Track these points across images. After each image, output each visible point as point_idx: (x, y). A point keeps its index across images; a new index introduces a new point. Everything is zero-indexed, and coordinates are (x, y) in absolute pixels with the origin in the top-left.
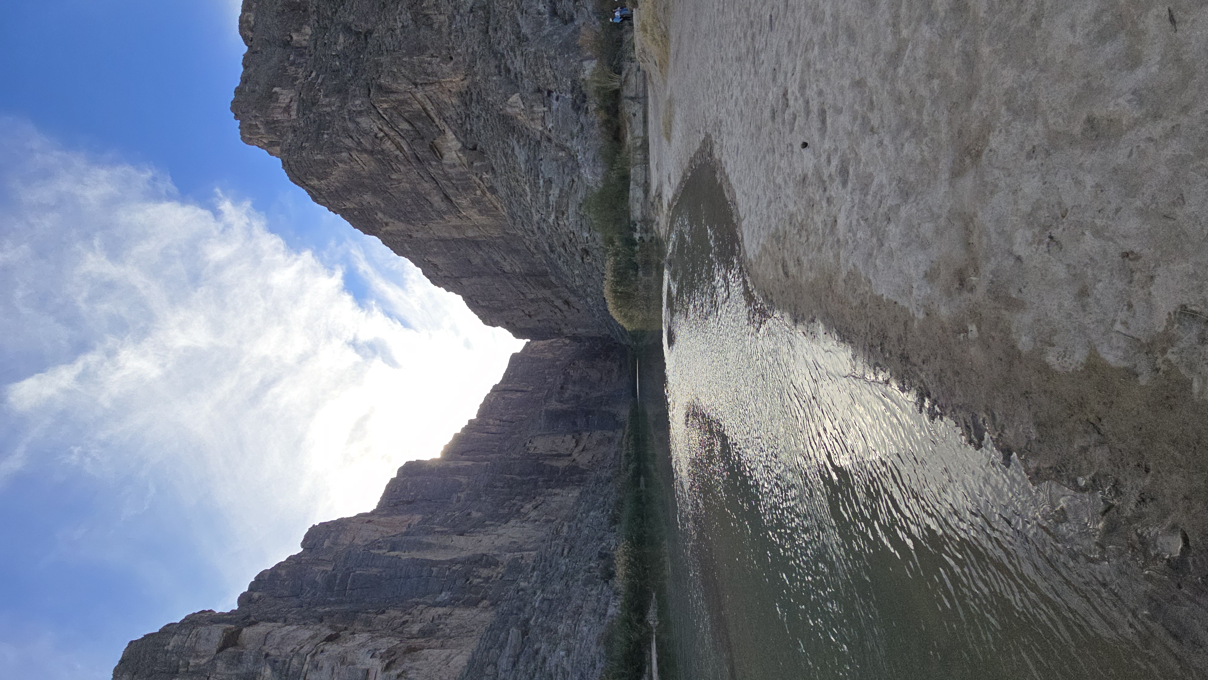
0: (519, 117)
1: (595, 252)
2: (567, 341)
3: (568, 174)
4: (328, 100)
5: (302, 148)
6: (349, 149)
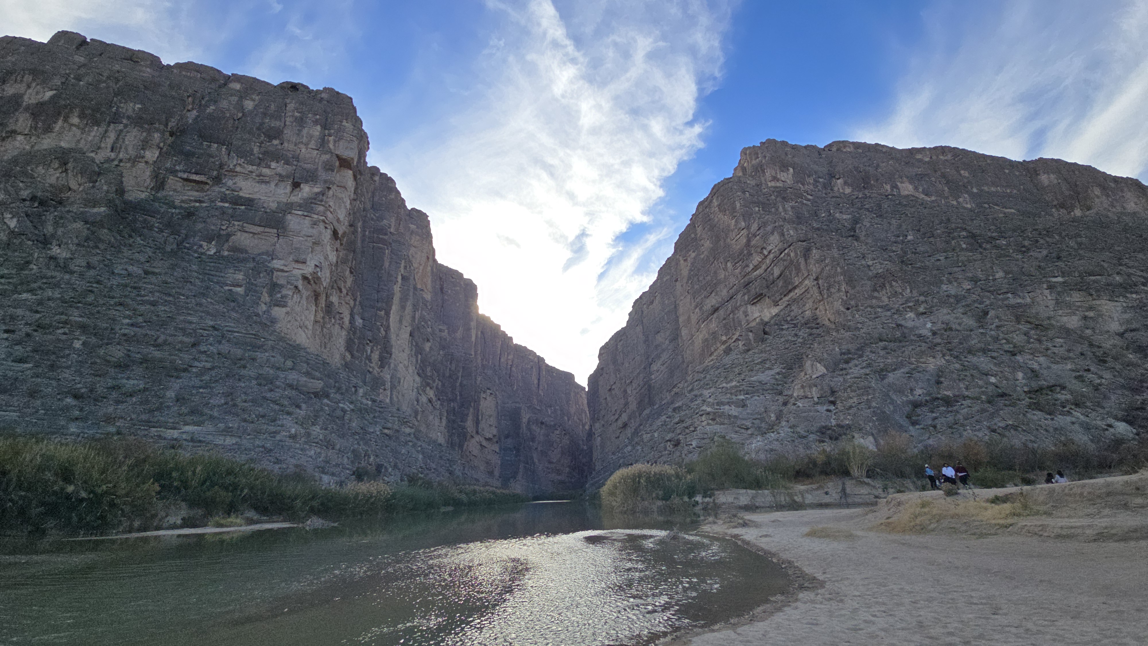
0: (803, 374)
1: (678, 454)
2: (587, 427)
3: (753, 423)
4: (789, 209)
5: (744, 192)
6: (748, 227)
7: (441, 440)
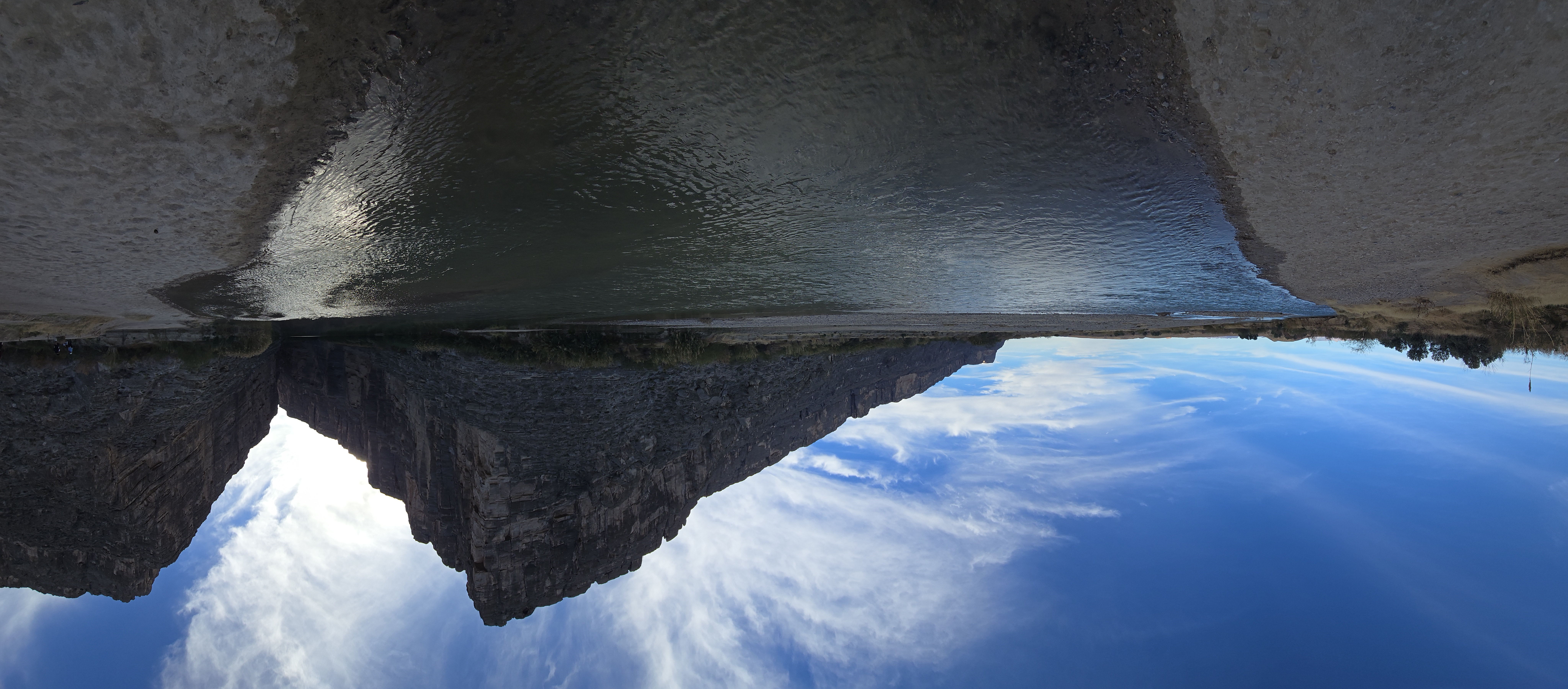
0: (135, 412)
1: (222, 363)
2: (279, 381)
3: (172, 381)
4: (122, 538)
5: (154, 554)
6: (155, 523)
7: (388, 375)
